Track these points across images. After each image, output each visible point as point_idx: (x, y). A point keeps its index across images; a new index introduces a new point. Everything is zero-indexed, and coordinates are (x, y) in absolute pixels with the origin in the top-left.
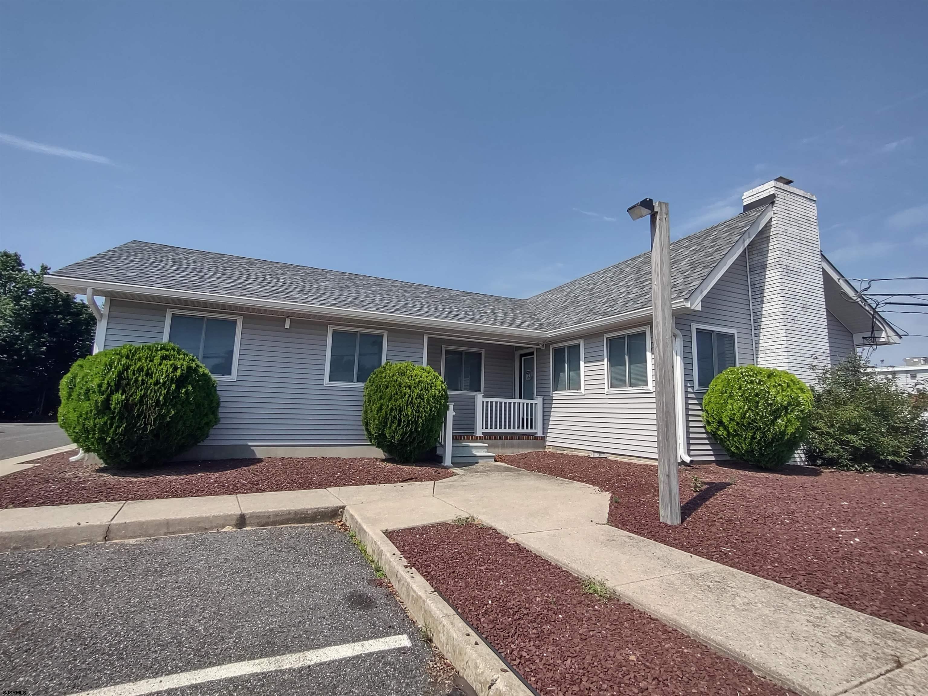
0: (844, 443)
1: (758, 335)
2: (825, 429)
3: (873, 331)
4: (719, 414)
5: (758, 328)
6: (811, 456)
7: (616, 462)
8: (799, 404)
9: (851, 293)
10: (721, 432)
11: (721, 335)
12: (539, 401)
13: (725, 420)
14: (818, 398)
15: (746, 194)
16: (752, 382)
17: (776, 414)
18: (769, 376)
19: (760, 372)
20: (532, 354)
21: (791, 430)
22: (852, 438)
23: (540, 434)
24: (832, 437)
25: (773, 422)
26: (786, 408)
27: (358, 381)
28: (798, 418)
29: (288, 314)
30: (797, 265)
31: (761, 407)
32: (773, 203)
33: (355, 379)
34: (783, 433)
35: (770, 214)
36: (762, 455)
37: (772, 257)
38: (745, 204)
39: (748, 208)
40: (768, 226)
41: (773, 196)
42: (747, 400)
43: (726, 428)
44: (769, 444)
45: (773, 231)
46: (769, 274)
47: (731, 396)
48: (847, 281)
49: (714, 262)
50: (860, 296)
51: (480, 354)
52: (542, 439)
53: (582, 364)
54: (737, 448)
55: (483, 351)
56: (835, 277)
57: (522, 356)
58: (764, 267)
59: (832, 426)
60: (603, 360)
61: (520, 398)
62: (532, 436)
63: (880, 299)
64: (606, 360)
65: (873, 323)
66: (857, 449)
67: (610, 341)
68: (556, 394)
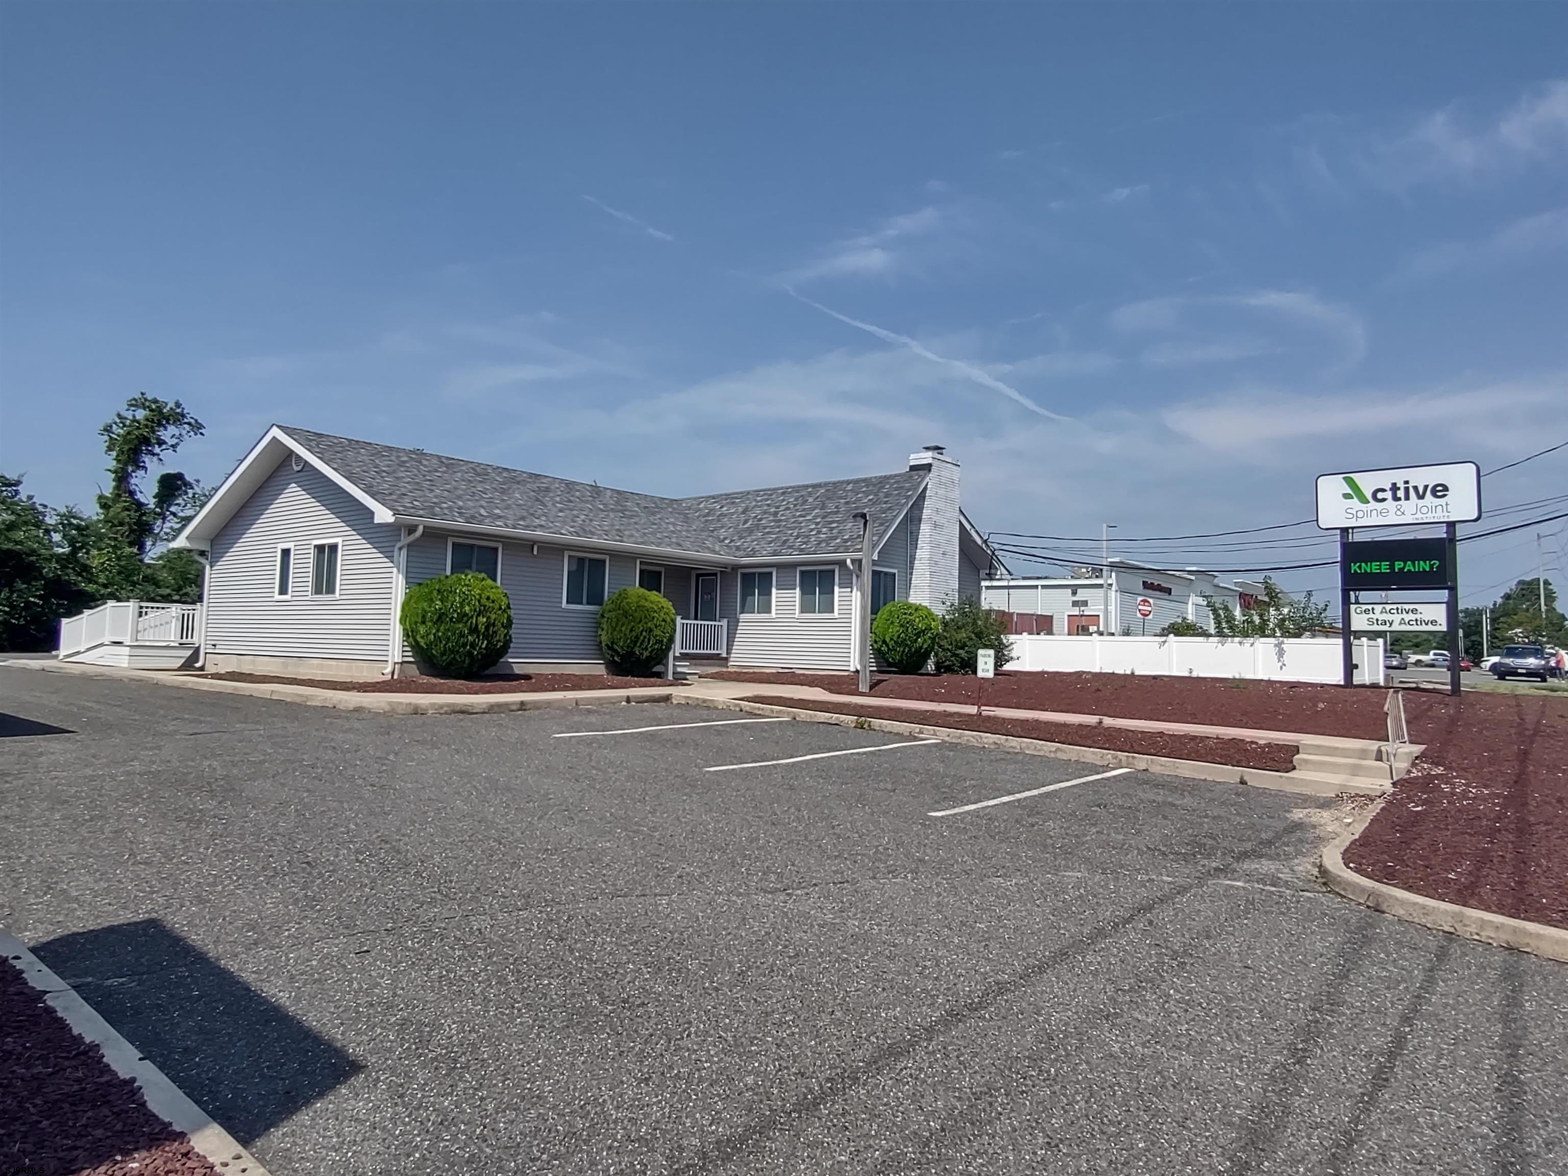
0: (957, 655)
1: (911, 574)
2: (947, 646)
3: (990, 568)
4: (884, 635)
5: (912, 568)
6: (938, 666)
7: (803, 675)
8: (931, 629)
9: (979, 541)
10: (884, 648)
11: (886, 574)
12: (724, 623)
13: (888, 640)
14: (945, 624)
15: (912, 456)
16: (905, 614)
17: (918, 635)
18: (916, 610)
19: (910, 606)
20: (715, 575)
21: (925, 646)
22: (961, 651)
23: (724, 655)
24: (950, 651)
25: (916, 641)
26: (924, 631)
27: (588, 603)
28: (930, 638)
29: (534, 542)
30: (941, 521)
31: (910, 630)
32: (930, 470)
33: (585, 600)
34: (921, 648)
35: (927, 479)
36: (907, 663)
37: (926, 513)
38: (911, 464)
39: (913, 468)
40: (925, 489)
41: (930, 465)
42: (902, 626)
43: (887, 645)
44: (912, 656)
45: (928, 493)
46: (923, 526)
47: (892, 623)
48: (977, 532)
49: (887, 521)
50: (985, 542)
51: (660, 573)
52: (726, 659)
53: (774, 591)
54: (893, 659)
55: (663, 570)
56: (968, 527)
57: (698, 576)
58: (920, 520)
59: (951, 644)
60: (795, 589)
61: (696, 619)
62: (717, 657)
63: (996, 546)
64: (798, 589)
65: (991, 562)
66: (963, 659)
67: (803, 573)
68: (743, 617)
